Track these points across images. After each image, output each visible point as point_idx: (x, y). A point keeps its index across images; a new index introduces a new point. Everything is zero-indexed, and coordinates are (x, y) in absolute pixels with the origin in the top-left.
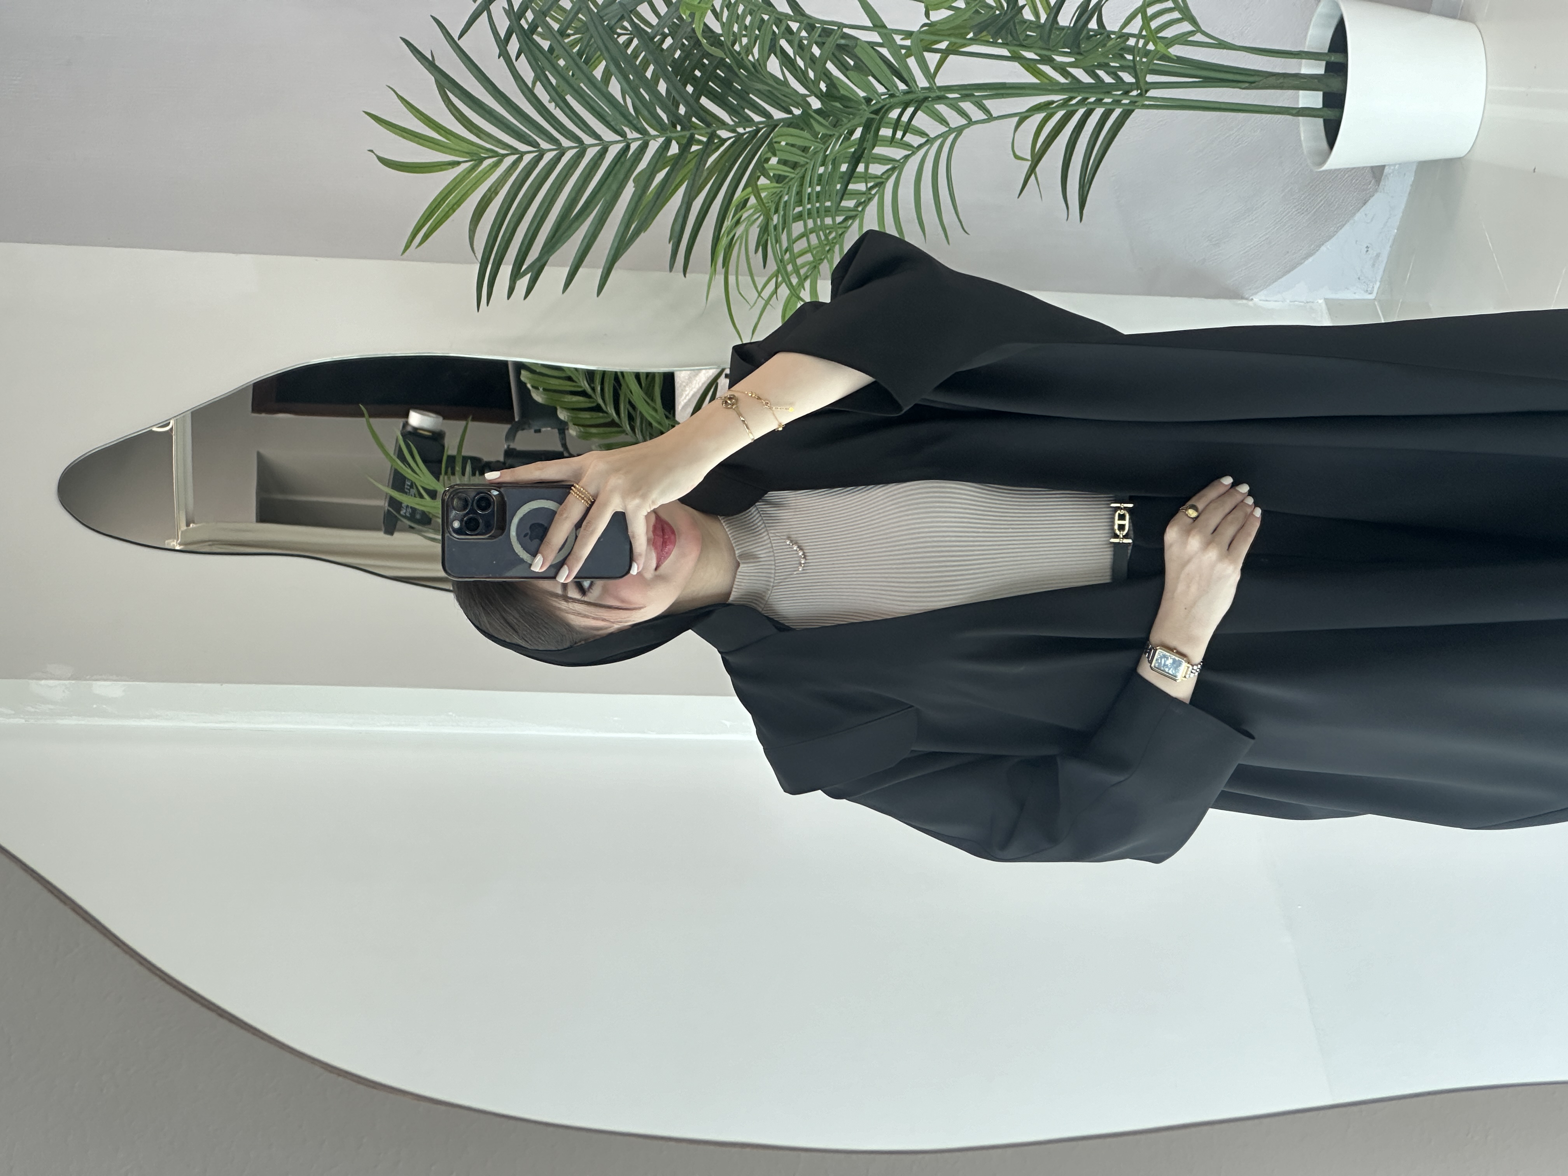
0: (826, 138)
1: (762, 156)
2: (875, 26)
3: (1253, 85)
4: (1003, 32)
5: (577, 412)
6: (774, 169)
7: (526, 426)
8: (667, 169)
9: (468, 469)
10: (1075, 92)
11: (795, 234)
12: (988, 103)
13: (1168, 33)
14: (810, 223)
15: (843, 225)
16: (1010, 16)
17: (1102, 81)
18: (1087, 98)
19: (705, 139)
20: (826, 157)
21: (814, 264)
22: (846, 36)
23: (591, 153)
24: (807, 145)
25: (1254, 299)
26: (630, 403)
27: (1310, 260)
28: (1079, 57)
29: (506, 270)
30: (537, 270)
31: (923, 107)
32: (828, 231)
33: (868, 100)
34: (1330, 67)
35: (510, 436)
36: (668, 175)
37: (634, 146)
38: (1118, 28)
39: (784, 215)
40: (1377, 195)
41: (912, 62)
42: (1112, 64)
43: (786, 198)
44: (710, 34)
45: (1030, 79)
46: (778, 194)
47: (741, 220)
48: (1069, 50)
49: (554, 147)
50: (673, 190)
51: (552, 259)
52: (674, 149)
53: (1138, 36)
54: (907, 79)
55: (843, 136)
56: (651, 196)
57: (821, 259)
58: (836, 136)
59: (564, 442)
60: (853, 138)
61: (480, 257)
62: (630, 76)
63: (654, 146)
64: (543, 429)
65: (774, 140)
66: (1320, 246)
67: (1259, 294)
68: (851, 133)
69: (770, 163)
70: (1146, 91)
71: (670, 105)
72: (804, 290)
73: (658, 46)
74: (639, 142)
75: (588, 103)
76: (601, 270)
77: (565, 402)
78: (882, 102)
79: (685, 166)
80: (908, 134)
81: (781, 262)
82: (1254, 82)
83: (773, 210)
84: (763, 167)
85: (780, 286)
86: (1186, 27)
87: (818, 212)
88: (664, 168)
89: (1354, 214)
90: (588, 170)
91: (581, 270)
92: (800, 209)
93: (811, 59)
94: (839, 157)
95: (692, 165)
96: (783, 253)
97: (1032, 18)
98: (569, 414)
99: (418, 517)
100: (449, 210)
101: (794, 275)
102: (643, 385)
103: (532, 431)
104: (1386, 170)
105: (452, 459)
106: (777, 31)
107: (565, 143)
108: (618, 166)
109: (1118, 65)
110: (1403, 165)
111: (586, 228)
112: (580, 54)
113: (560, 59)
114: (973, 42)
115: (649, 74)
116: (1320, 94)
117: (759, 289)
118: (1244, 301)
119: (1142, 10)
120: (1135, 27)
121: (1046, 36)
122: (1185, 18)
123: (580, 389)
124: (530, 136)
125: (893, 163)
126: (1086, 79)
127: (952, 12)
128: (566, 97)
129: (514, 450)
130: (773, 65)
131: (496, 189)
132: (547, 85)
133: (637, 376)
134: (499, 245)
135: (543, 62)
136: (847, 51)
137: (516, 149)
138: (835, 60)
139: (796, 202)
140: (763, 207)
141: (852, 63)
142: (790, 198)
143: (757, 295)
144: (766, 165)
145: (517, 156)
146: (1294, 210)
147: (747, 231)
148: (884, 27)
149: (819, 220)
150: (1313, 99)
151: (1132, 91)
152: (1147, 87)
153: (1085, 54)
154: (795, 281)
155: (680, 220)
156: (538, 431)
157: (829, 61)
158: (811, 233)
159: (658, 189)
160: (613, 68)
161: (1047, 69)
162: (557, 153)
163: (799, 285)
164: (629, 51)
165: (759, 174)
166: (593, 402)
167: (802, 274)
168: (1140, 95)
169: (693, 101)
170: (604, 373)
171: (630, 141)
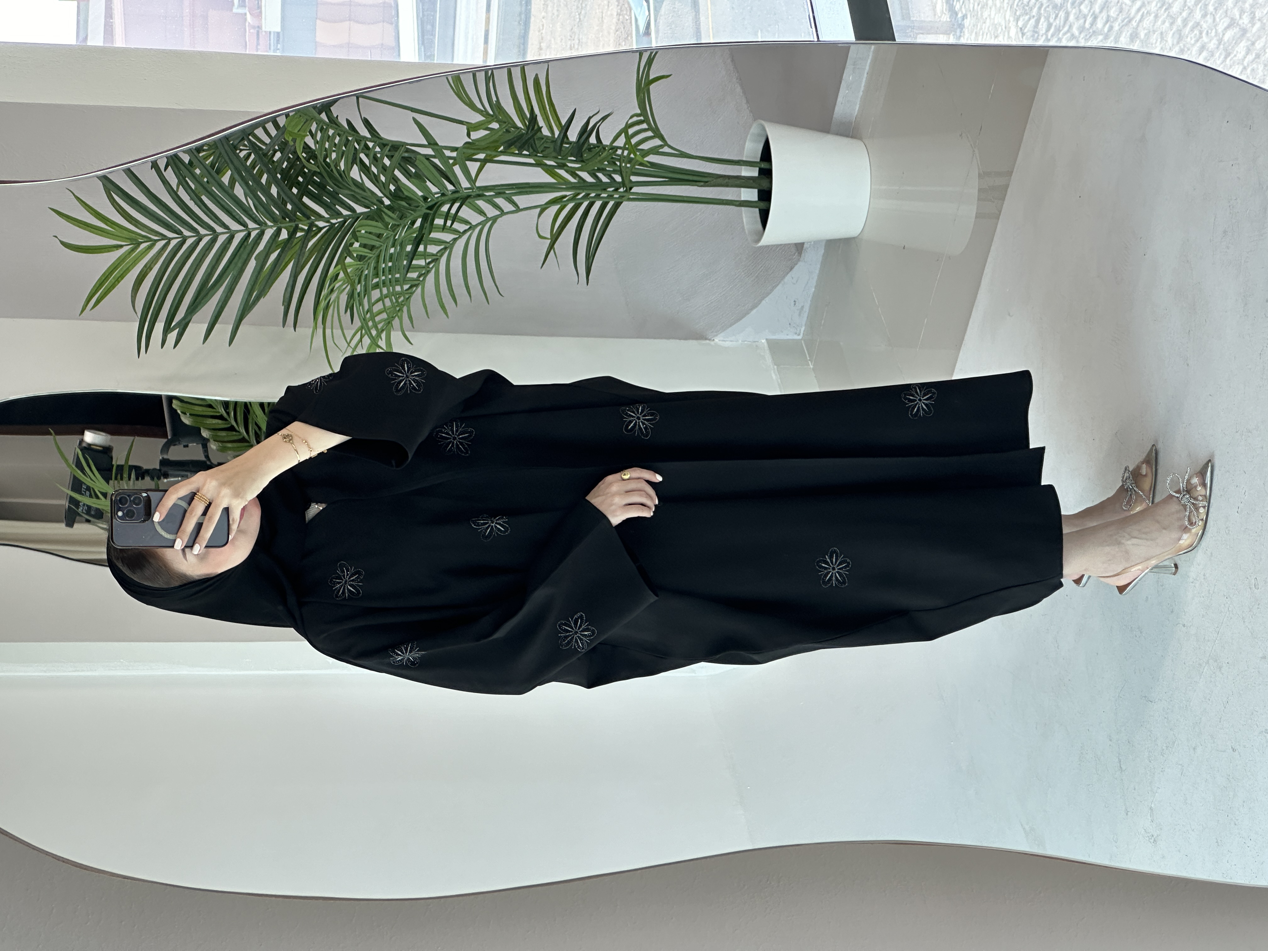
0: (395, 227)
1: (348, 241)
2: (429, 144)
3: (707, 184)
4: (526, 146)
5: (217, 431)
6: (357, 251)
7: (177, 443)
8: (279, 250)
9: (133, 476)
10: (581, 189)
11: (373, 300)
12: (515, 198)
13: (645, 146)
14: (385, 291)
15: (410, 291)
16: (531, 135)
17: (601, 181)
18: (589, 194)
19: (306, 228)
20: (395, 240)
21: (388, 321)
22: (408, 151)
23: (221, 239)
24: (381, 233)
25: (715, 340)
26: (256, 424)
27: (755, 311)
28: (584, 164)
29: (159, 327)
30: (184, 326)
31: (466, 203)
32: (397, 296)
33: (425, 199)
34: (761, 171)
35: (166, 448)
36: (279, 256)
37: (253, 234)
38: (610, 142)
39: (365, 285)
40: (800, 263)
41: (457, 169)
42: (607, 169)
43: (366, 272)
44: (308, 150)
45: (549, 179)
46: (360, 269)
47: (335, 288)
48: (575, 159)
49: (194, 235)
50: (284, 266)
51: (195, 318)
52: (284, 235)
53: (623, 149)
54: (454, 183)
55: (407, 226)
56: (268, 271)
57: (393, 317)
58: (403, 225)
59: (206, 454)
60: (415, 226)
61: (139, 314)
62: (250, 182)
63: (269, 233)
64: (190, 445)
65: (356, 230)
66: (760, 301)
67: (719, 336)
68: (413, 223)
69: (353, 246)
70: (631, 189)
71: (280, 203)
72: (382, 340)
73: (270, 160)
74: (257, 231)
75: (219, 203)
76: (232, 326)
77: (207, 423)
78: (435, 199)
79: (292, 248)
80: (455, 223)
81: (364, 320)
82: (707, 182)
83: (357, 281)
84: (349, 250)
85: (364, 336)
86: (657, 142)
87: (390, 282)
88: (277, 250)
89: (784, 277)
90: (220, 251)
91: (217, 326)
92: (377, 280)
93: (383, 167)
94: (405, 240)
95: (297, 247)
96: (365, 313)
97: (549, 135)
98: (210, 433)
99: (93, 513)
100: (115, 282)
101: (374, 329)
102: (266, 411)
103: (182, 446)
104: (805, 246)
105: (120, 468)
106: (357, 146)
107: (202, 231)
108: (242, 249)
109: (612, 169)
110: (817, 243)
111: (219, 297)
112: (212, 165)
113: (196, 168)
114: (502, 154)
115: (264, 180)
116: (756, 191)
117: (348, 341)
118: (708, 341)
119: (625, 130)
120: (621, 142)
121: (558, 148)
122: (656, 135)
123: (218, 414)
124: (175, 226)
125: (445, 244)
126: (590, 179)
127: (488, 132)
128: (202, 197)
129: (168, 460)
130: (355, 173)
131: (151, 265)
132: (187, 188)
133: (262, 405)
134: (154, 307)
135: (184, 171)
136: (410, 162)
137: (165, 236)
138: (401, 168)
139: (374, 275)
140: (349, 280)
141: (413, 171)
142: (369, 272)
143: (346, 345)
144: (350, 248)
145: (166, 241)
146: (743, 274)
147: (338, 297)
148: (436, 144)
149: (391, 288)
150: (751, 194)
151: (620, 188)
152: (631, 185)
153: (587, 162)
154: (374, 333)
155: (289, 289)
156: (186, 446)
157: (396, 169)
158: (386, 297)
159: (272, 266)
160: (236, 176)
161: (562, 172)
162: (196, 239)
163: (378, 336)
164: (248, 164)
165: (346, 255)
166: (228, 424)
167: (379, 328)
168: (626, 191)
169: (297, 201)
170: (236, 403)
171: (251, 230)
